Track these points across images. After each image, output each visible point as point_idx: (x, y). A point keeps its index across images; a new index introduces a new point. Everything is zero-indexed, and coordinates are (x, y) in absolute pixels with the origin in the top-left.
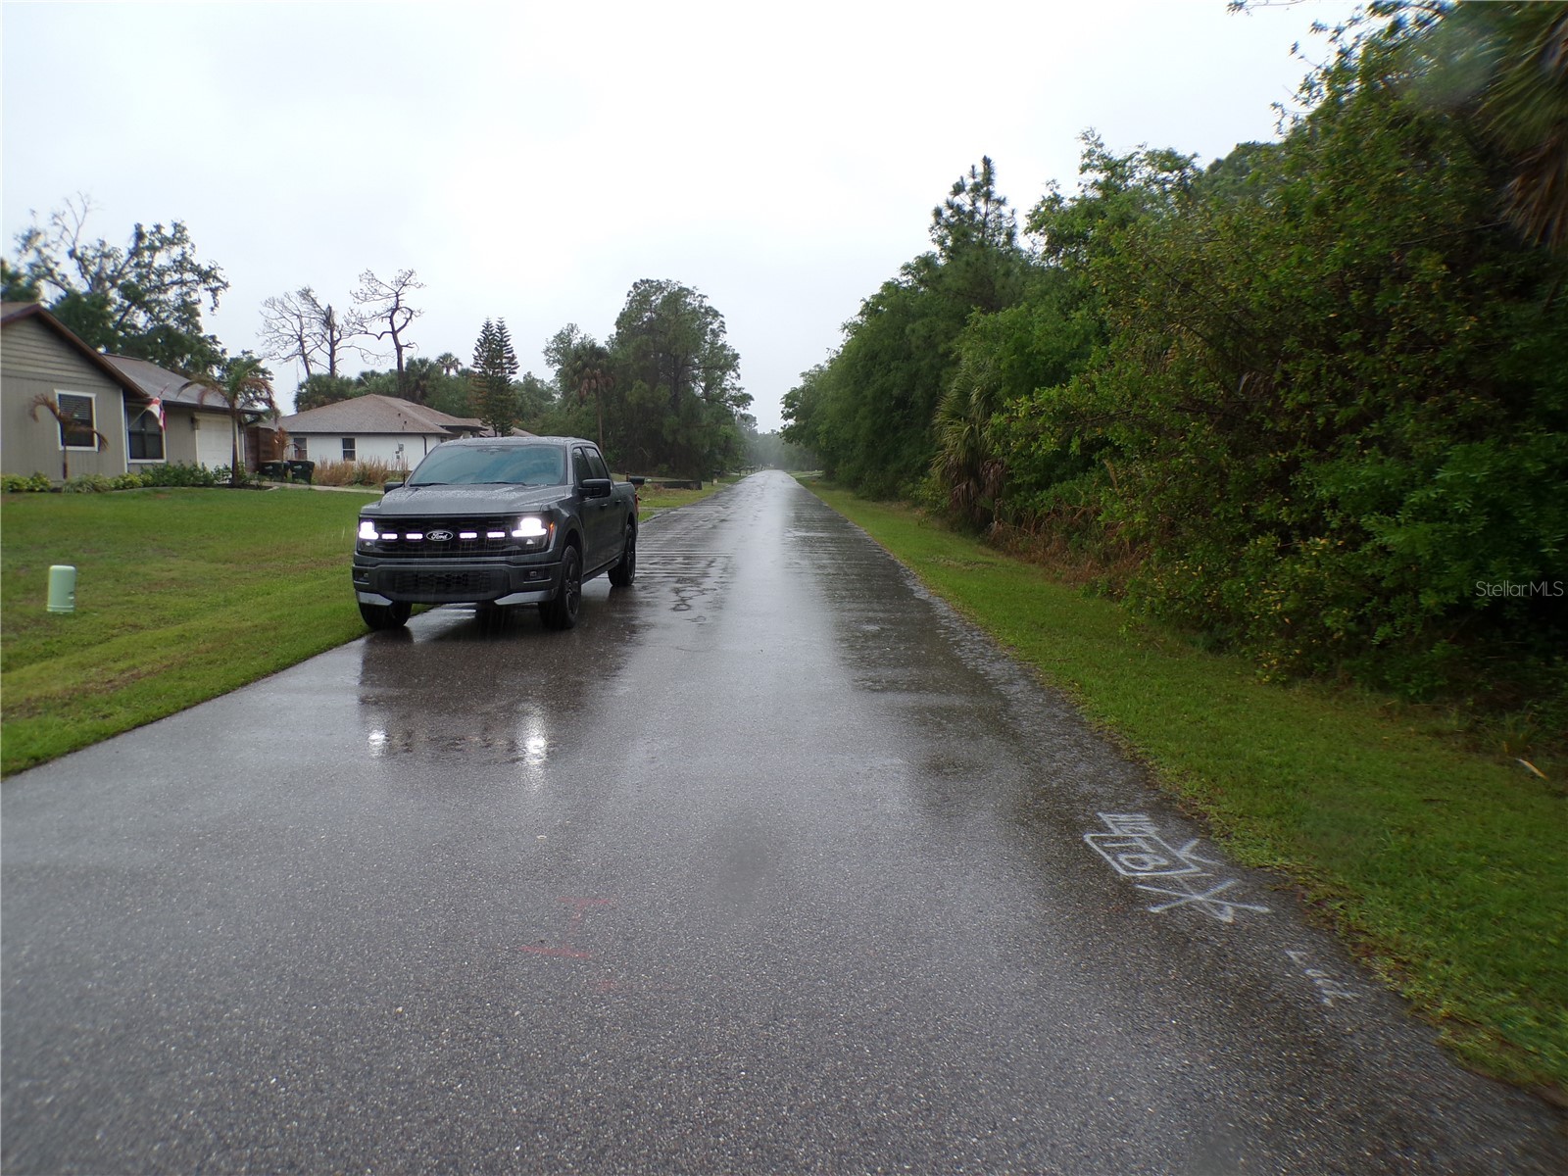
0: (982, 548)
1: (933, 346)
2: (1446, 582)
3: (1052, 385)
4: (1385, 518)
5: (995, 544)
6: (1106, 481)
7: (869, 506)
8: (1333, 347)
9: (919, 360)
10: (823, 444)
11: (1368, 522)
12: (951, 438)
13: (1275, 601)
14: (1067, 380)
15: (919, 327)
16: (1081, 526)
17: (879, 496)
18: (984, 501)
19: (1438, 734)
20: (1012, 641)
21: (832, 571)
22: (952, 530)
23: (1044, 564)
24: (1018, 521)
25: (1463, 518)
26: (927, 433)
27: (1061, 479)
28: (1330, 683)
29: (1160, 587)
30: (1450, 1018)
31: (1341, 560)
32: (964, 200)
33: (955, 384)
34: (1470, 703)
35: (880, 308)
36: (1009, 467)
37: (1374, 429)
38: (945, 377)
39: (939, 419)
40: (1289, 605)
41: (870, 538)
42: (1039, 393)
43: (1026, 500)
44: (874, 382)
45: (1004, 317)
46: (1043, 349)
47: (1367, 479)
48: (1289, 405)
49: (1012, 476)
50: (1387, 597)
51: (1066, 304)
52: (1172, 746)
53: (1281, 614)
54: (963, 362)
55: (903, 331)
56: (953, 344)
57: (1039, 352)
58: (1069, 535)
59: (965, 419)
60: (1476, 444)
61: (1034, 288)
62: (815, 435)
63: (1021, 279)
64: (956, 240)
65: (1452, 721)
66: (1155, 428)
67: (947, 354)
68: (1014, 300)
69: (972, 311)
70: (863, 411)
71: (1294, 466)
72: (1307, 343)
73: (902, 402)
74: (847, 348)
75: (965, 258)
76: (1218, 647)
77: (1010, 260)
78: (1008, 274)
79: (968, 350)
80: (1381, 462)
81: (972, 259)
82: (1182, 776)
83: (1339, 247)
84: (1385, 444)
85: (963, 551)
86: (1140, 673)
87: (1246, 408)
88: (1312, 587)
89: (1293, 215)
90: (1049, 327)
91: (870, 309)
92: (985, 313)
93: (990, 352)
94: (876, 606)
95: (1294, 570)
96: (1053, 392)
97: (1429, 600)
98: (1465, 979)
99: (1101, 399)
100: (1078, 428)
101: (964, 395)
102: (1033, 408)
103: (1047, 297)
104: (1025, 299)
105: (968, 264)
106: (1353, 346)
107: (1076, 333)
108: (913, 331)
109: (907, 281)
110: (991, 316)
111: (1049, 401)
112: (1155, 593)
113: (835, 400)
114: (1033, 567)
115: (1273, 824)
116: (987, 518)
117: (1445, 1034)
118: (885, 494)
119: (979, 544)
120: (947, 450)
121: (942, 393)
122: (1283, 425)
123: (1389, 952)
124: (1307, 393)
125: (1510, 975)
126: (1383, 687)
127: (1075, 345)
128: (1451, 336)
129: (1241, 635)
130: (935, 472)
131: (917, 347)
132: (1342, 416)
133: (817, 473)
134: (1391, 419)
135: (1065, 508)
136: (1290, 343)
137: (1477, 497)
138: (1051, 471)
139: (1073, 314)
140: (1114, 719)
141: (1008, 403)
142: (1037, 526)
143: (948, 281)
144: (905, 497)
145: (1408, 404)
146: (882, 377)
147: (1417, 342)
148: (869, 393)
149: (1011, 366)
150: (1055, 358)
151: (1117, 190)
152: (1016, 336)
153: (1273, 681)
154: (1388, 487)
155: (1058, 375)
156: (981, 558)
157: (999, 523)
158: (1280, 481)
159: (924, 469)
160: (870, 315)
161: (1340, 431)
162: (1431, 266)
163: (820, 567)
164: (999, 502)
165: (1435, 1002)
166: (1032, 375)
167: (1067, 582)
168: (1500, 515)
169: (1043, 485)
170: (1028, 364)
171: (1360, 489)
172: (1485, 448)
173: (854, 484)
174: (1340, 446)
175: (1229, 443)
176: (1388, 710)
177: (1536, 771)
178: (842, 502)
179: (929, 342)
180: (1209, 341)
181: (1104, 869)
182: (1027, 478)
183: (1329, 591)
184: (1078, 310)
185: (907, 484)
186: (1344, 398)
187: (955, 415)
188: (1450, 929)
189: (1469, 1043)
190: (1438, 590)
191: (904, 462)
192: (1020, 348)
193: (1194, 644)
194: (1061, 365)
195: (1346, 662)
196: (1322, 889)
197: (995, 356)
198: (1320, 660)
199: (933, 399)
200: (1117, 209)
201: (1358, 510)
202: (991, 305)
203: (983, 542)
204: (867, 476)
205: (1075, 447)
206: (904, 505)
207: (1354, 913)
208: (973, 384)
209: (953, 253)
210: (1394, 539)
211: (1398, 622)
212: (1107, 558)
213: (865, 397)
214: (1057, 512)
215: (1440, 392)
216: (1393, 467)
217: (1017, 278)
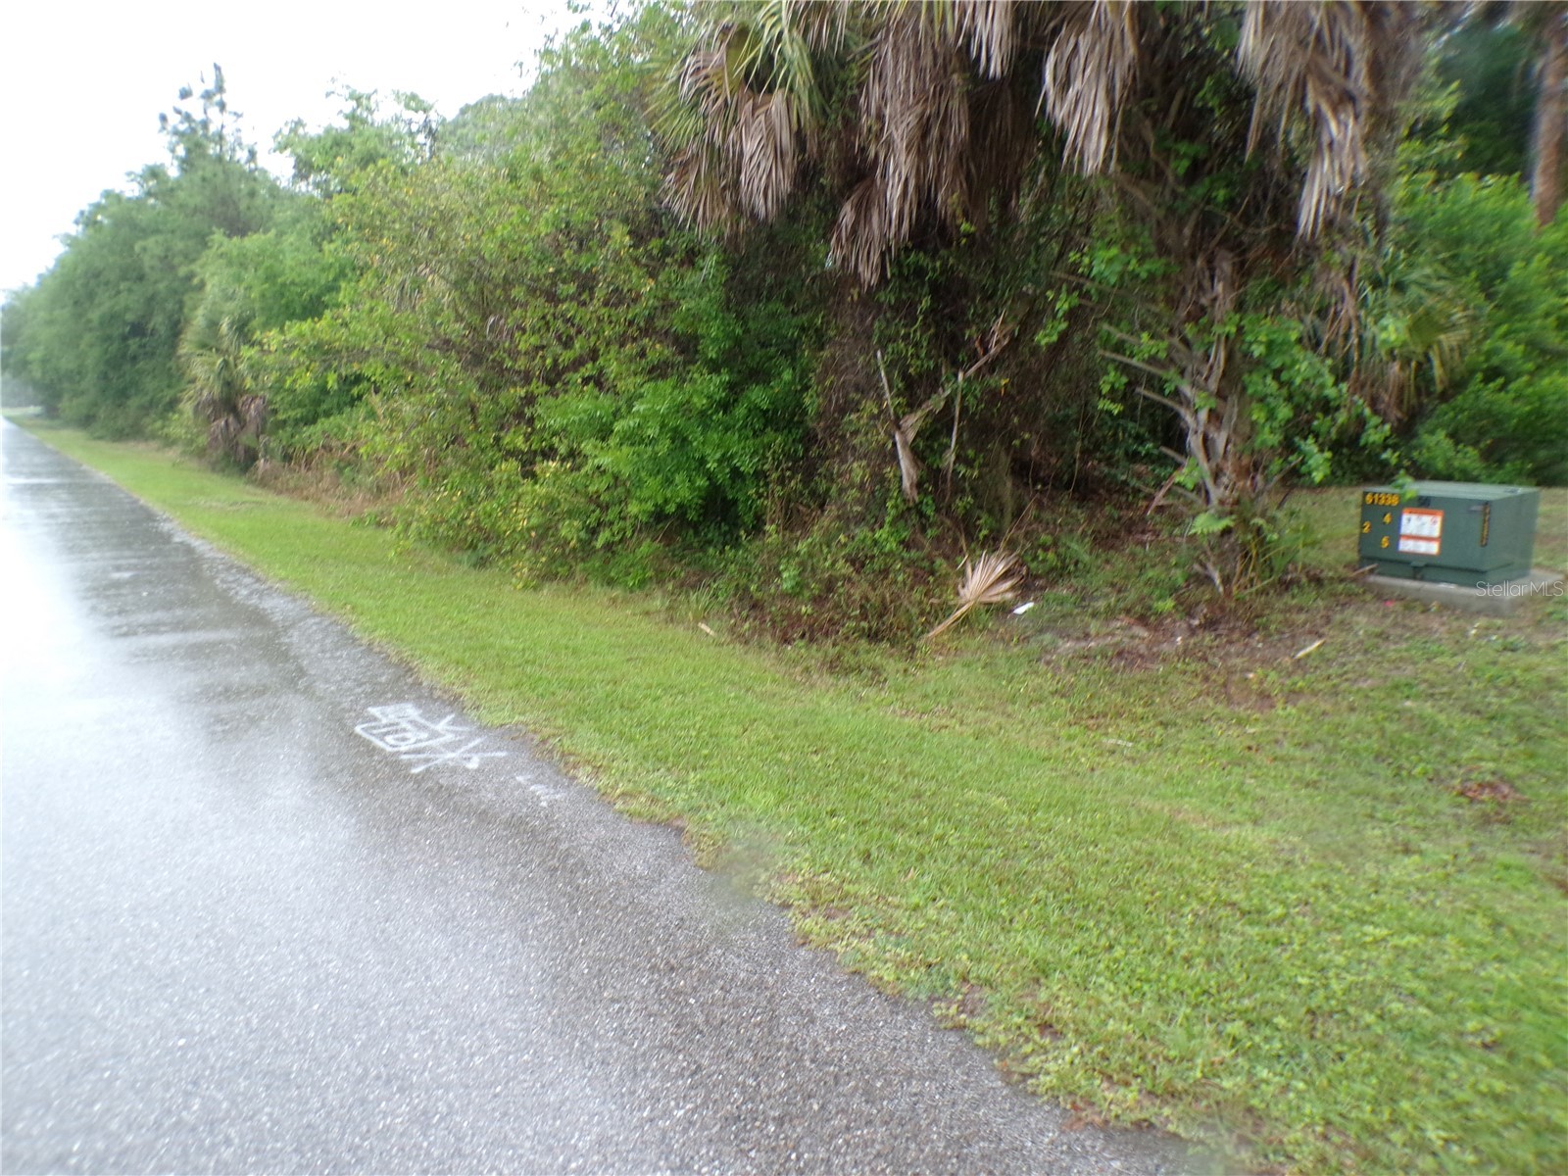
0: (249, 488)
1: (172, 268)
2: (646, 493)
3: (304, 319)
4: (599, 444)
5: (263, 483)
6: (372, 415)
7: (105, 446)
8: (553, 298)
9: (156, 282)
10: (38, 374)
11: (587, 447)
12: (202, 371)
13: (524, 518)
14: (320, 316)
15: (153, 245)
16: (351, 462)
17: (120, 435)
18: (246, 439)
19: (647, 613)
20: (283, 574)
21: (68, 520)
22: (213, 470)
23: (318, 500)
24: (287, 458)
25: (653, 441)
26: (172, 364)
27: (328, 414)
28: (570, 583)
29: (424, 513)
30: (623, 794)
31: (569, 480)
32: (195, 107)
33: (200, 311)
34: (670, 588)
35: (99, 218)
36: (271, 402)
37: (588, 370)
38: (189, 303)
39: (184, 349)
40: (534, 521)
41: (112, 481)
42: (290, 327)
43: (292, 436)
44: (100, 305)
45: (253, 242)
46: (297, 280)
47: (585, 411)
48: (522, 347)
49: (275, 412)
50: (605, 508)
51: (319, 234)
52: (434, 647)
53: (529, 530)
54: (208, 287)
55: (132, 248)
56: (195, 267)
57: (293, 283)
58: (340, 470)
59: (217, 350)
60: (660, 383)
61: (283, 214)
62: (24, 365)
63: (270, 201)
64: (188, 151)
65: (658, 602)
66: (410, 363)
67: (190, 276)
68: (261, 224)
69: (213, 233)
70: (88, 337)
71: (530, 400)
72: (532, 291)
73: (138, 329)
74: (61, 262)
75: (200, 173)
76: (482, 563)
77: (255, 179)
78: (252, 194)
79: (213, 275)
80: (597, 398)
81: (208, 175)
82: (442, 669)
83: (550, 212)
84: (598, 381)
85: (228, 492)
86: (409, 592)
87: (492, 348)
88: (552, 503)
89: (513, 177)
90: (302, 257)
91: (89, 221)
92: (230, 236)
93: (239, 279)
94: (127, 553)
95: (534, 491)
96: (306, 326)
97: (633, 508)
98: (635, 769)
99: (353, 334)
100: (335, 364)
101: (213, 324)
102: (285, 341)
103: (299, 226)
104: (276, 225)
105: (204, 179)
106: (572, 298)
107: (331, 265)
108: (144, 249)
109: (132, 190)
110: (236, 239)
111: (301, 335)
112: (421, 518)
113: (50, 322)
114: (306, 504)
115: (514, 693)
116: (251, 457)
117: (619, 805)
118: (129, 433)
119: (246, 483)
120: (199, 385)
121: (188, 321)
122: (521, 363)
123: (588, 762)
124: (537, 336)
125: (663, 760)
126: (611, 582)
127: (331, 278)
128: (639, 296)
129: (498, 551)
130: (187, 407)
131: (152, 268)
132: (567, 356)
133: (33, 410)
134: (601, 361)
135: (334, 443)
136: (518, 293)
137: (663, 426)
138: (316, 405)
139: (326, 246)
140: (383, 632)
141: (257, 335)
142: (308, 463)
143: (181, 195)
144: (153, 436)
145: (614, 348)
146: (110, 298)
147: (616, 298)
148: (95, 315)
149: (263, 296)
150: (311, 291)
151: (364, 122)
152: (267, 263)
153: (525, 587)
154: (601, 417)
155: (313, 309)
156: (247, 498)
157: (266, 461)
158: (521, 415)
159: (172, 404)
160: (87, 225)
161: (566, 369)
162: (620, 236)
163: (52, 516)
164: (263, 439)
165: (614, 788)
166: (287, 307)
167: (341, 516)
168: (680, 439)
169: (310, 420)
170: (282, 295)
171: (581, 420)
172: (666, 386)
173: (86, 421)
174: (566, 384)
175: (478, 379)
176: (614, 601)
177: (708, 630)
178: (73, 444)
179: (167, 262)
180: (456, 285)
181: (371, 750)
182: (292, 413)
183: (565, 507)
184: (331, 241)
185: (155, 421)
186: (567, 344)
187: (204, 346)
188: (631, 740)
189: (634, 806)
190: (641, 501)
191: (148, 398)
192: (271, 277)
193: (460, 562)
194: (319, 297)
195: (581, 566)
196: (547, 731)
197: (244, 285)
198: (562, 565)
199: (176, 330)
200: (365, 143)
201: (581, 437)
202: (238, 227)
203: (251, 482)
204: (102, 413)
205: (332, 381)
206: (154, 444)
207: (567, 742)
208: (222, 313)
209: (187, 164)
210: (605, 460)
211: (615, 528)
212: (379, 491)
213: (89, 321)
214: (327, 448)
215: (634, 340)
216: (606, 401)
217: (264, 201)
